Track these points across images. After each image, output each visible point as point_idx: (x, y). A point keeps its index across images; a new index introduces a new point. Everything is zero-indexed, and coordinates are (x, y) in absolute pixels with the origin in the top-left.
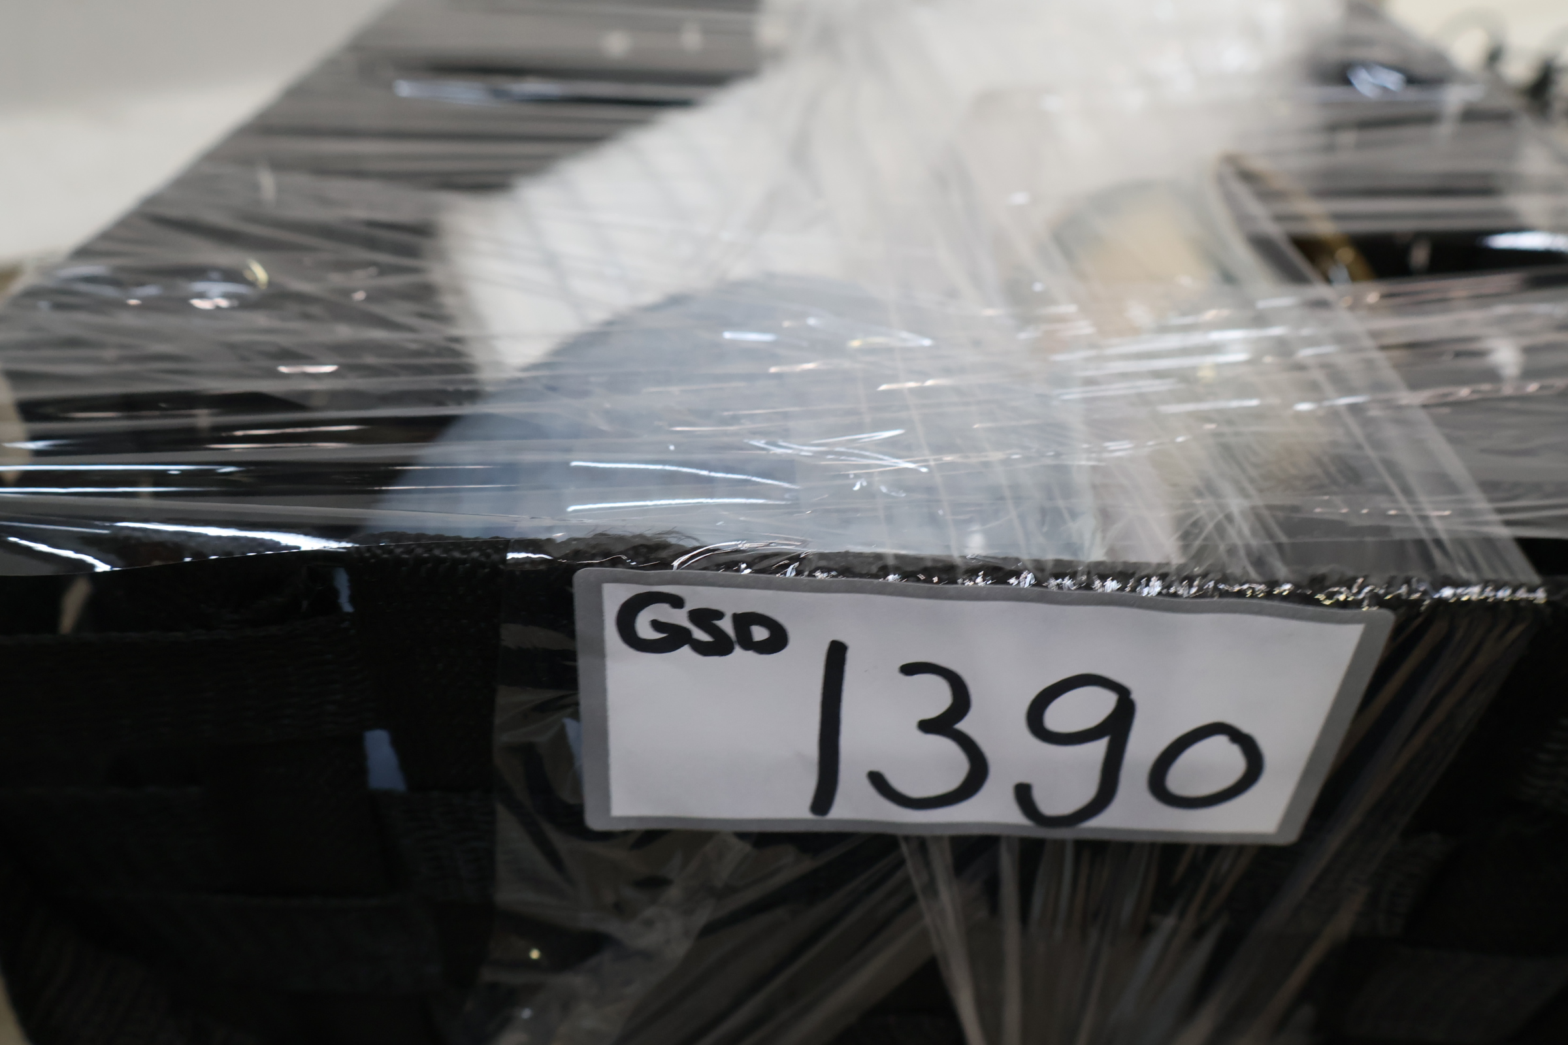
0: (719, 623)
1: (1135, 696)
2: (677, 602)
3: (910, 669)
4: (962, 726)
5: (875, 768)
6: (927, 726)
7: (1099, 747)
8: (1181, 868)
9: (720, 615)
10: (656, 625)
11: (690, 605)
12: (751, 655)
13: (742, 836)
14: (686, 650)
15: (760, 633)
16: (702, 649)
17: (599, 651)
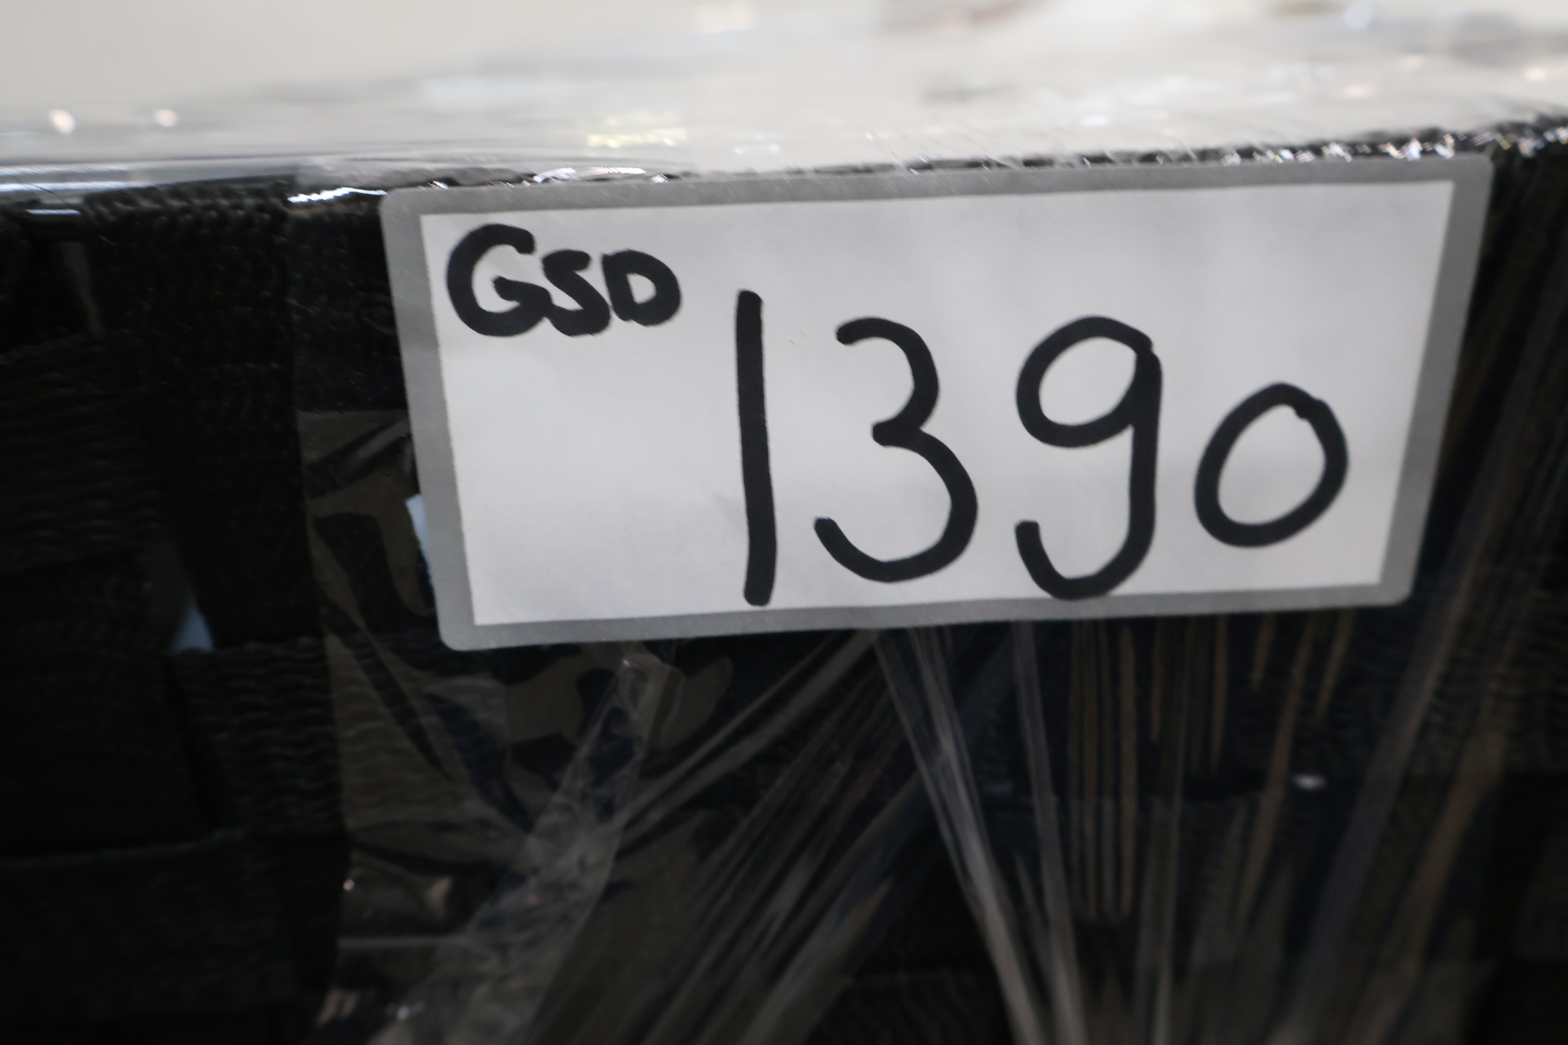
0: (584, 275)
1: (1158, 350)
2: (523, 242)
3: (851, 333)
4: (931, 428)
5: (824, 515)
6: (886, 433)
7: (1121, 445)
8: (1261, 656)
9: (582, 260)
10: (504, 287)
11: (544, 247)
12: (633, 326)
13: (654, 646)
14: (546, 327)
15: (642, 289)
16: (569, 324)
17: (430, 340)
